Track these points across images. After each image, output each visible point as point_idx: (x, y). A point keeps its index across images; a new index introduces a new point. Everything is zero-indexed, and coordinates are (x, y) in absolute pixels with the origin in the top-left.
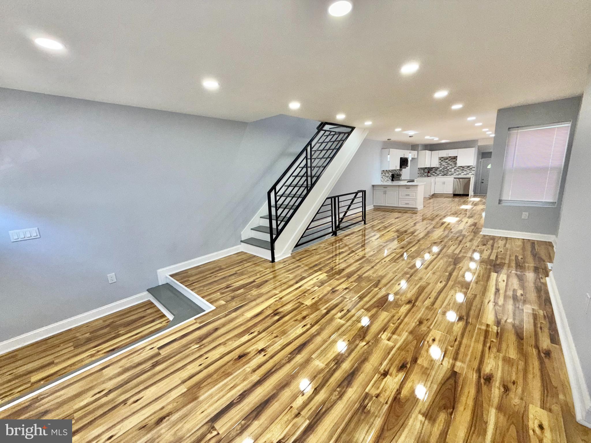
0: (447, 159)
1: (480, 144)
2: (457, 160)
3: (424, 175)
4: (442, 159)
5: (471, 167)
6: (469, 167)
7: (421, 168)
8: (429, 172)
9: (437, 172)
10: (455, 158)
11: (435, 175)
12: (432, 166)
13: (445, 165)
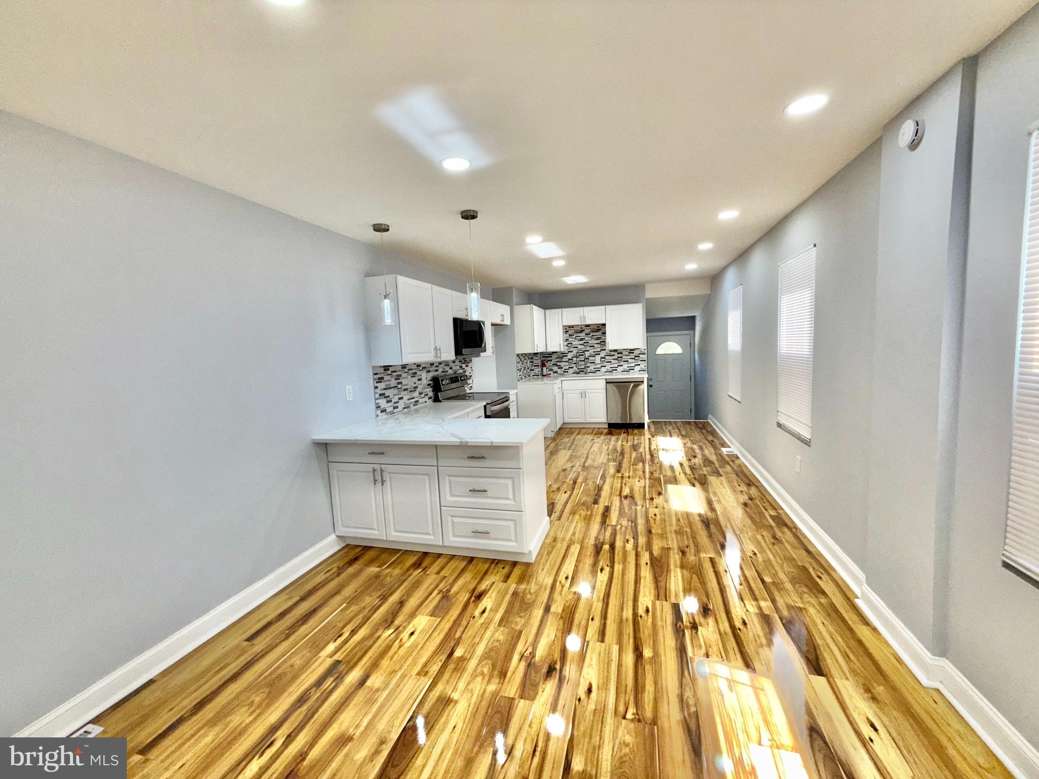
0: (581, 331)
1: (650, 293)
2: (604, 333)
3: (532, 373)
4: (571, 332)
5: (636, 352)
6: (631, 351)
7: (525, 355)
8: (543, 365)
9: (562, 364)
10: (600, 329)
11: (559, 371)
12: (551, 349)
13: (580, 347)
